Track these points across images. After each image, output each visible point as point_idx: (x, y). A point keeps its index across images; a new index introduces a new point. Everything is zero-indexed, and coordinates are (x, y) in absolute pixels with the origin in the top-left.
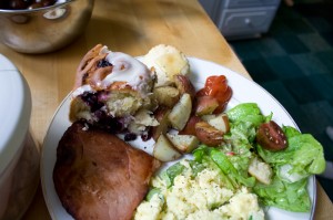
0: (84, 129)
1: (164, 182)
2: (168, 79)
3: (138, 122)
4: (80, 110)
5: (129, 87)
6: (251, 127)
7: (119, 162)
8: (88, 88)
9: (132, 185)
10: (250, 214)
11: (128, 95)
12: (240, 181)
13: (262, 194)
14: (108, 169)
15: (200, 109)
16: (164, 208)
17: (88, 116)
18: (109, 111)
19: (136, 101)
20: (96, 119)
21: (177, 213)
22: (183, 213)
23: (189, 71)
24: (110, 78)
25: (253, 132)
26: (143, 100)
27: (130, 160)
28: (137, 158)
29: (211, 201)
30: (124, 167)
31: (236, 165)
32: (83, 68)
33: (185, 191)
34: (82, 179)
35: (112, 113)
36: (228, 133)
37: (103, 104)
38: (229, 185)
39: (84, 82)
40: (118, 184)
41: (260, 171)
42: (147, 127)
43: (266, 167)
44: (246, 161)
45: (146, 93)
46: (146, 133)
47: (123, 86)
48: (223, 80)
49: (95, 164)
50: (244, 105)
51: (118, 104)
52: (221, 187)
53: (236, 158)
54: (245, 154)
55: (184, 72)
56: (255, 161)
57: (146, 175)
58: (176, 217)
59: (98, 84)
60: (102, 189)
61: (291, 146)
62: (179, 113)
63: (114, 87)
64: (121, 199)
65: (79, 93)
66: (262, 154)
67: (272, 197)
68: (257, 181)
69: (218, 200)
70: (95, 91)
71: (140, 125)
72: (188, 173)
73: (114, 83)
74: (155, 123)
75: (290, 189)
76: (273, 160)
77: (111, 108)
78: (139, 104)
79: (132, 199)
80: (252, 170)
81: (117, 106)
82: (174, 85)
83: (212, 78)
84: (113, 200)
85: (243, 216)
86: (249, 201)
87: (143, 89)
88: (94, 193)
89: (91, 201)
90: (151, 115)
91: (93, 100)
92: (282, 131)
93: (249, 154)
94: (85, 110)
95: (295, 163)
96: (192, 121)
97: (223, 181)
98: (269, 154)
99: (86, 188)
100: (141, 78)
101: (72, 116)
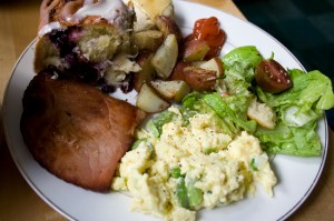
0: (53, 77)
1: (151, 134)
2: (149, 22)
3: (116, 68)
4: (47, 56)
5: (104, 21)
6: (249, 67)
7: (97, 112)
8: (57, 25)
9: (114, 135)
10: (251, 157)
11: (103, 32)
12: (239, 124)
13: (265, 139)
14: (84, 119)
15: (188, 53)
16: (152, 156)
17: (57, 62)
18: (82, 53)
19: (113, 40)
20: (66, 65)
21: (168, 160)
22: (175, 160)
23: (173, 12)
24: (82, 12)
25: (251, 72)
26: (121, 38)
27: (110, 110)
28: (117, 108)
29: (206, 146)
30: (103, 117)
31: (232, 107)
32: (48, 5)
33: (176, 138)
34: (55, 129)
35: (87, 56)
36: (223, 76)
37: (74, 44)
38: (225, 129)
39: (51, 19)
40: (97, 134)
41: (261, 114)
42: (127, 76)
43: (268, 109)
44: (243, 101)
45: (124, 29)
46: (126, 84)
47: (97, 20)
48: (214, 22)
49: (69, 115)
50: (241, 49)
51: (93, 43)
52: (217, 132)
53: (231, 98)
54: (242, 92)
55: (167, 13)
56: (254, 103)
57: (130, 125)
58: (167, 166)
59: (69, 19)
60: (79, 139)
61: (296, 87)
62: (164, 56)
63: (87, 22)
64: (102, 149)
65: (46, 31)
66: (263, 98)
67: (278, 142)
68: (259, 126)
69: (214, 145)
70: (65, 28)
71: (119, 72)
72: (179, 120)
73: (87, 17)
74: (137, 68)
75: (298, 135)
76: (277, 103)
77: (84, 49)
78: (117, 43)
79: (115, 149)
80: (251, 112)
81: (91, 47)
82: (156, 28)
83: (201, 22)
84: (93, 150)
85: (243, 159)
86: (249, 143)
87: (121, 24)
88: (71, 143)
89: (67, 152)
90: (131, 60)
91: (63, 41)
92: (284, 71)
93: (247, 93)
94: (53, 55)
95: (301, 102)
96: (179, 67)
97: (219, 124)
98: (272, 97)
99: (61, 139)
100: (118, 11)
101: (38, 63)
